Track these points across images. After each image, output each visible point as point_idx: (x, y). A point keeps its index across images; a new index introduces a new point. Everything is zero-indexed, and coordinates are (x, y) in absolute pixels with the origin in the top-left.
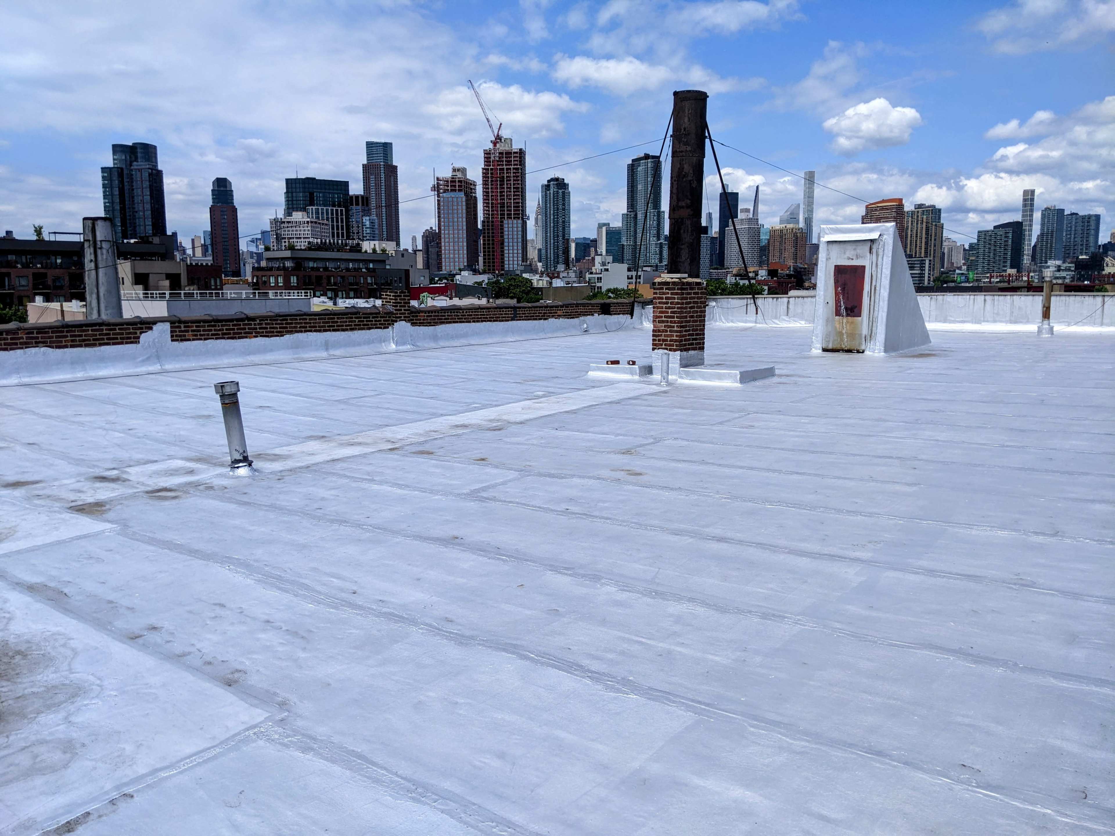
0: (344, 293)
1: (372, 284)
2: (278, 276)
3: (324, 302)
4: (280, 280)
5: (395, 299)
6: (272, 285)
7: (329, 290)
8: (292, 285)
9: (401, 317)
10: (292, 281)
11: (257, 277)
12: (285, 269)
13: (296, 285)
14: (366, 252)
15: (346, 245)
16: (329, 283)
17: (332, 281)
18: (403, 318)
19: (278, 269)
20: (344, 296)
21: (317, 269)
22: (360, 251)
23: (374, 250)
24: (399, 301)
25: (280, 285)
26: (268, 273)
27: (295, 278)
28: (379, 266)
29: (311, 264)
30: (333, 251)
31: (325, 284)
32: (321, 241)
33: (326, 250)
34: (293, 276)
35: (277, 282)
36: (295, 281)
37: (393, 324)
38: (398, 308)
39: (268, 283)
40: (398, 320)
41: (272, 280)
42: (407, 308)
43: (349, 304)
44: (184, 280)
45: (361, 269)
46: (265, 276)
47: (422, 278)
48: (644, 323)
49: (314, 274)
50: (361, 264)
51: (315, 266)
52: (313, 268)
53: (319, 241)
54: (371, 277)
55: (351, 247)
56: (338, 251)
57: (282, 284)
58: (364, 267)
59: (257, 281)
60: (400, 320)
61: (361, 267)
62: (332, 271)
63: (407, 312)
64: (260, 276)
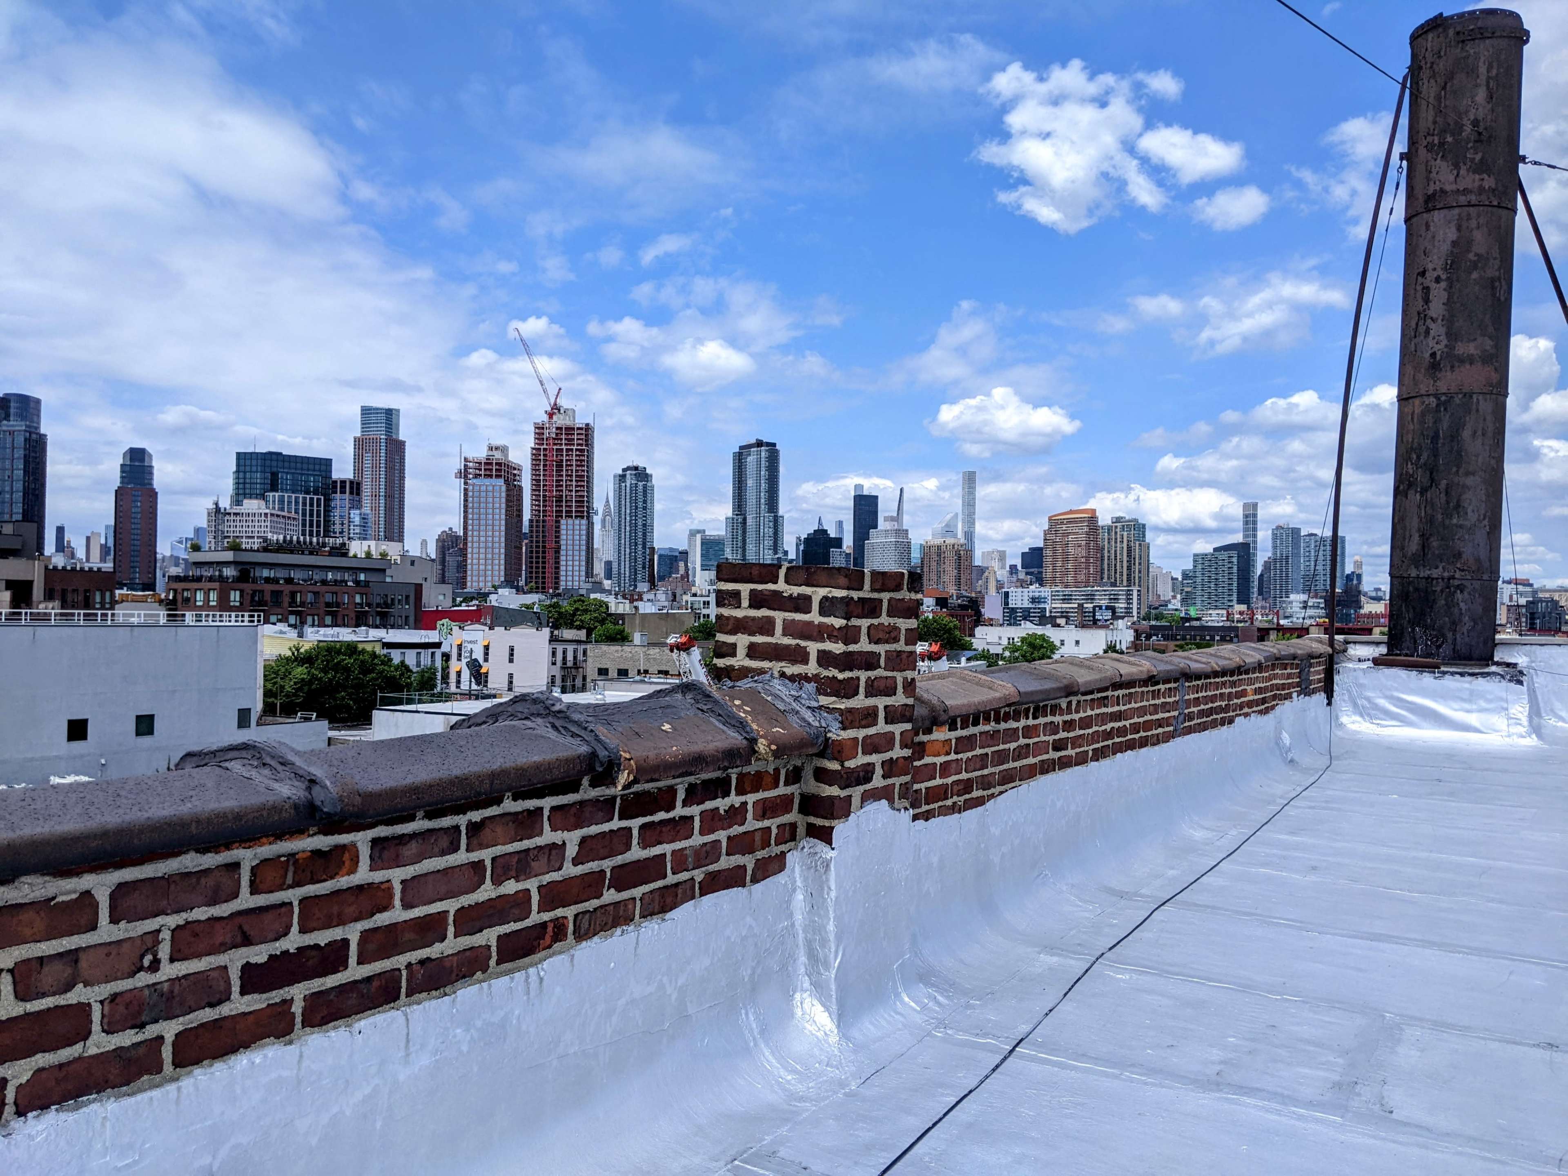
0: (316, 618)
1: (361, 605)
2: (209, 590)
3: (281, 632)
4: (213, 596)
5: (849, 635)
6: (199, 604)
7: (292, 613)
8: (232, 604)
9: (865, 774)
10: (232, 598)
11: (175, 591)
12: (222, 579)
13: (238, 604)
14: (355, 556)
15: (324, 545)
16: (293, 602)
17: (298, 600)
18: (878, 781)
19: (211, 579)
20: (316, 623)
21: (275, 581)
22: (345, 555)
23: (368, 555)
24: (864, 645)
25: (211, 604)
26: (195, 585)
27: (238, 593)
28: (373, 577)
29: (266, 573)
30: (303, 553)
31: (286, 604)
32: (285, 537)
33: (292, 552)
34: (235, 590)
35: (207, 600)
36: (238, 599)
37: (825, 835)
38: (860, 701)
39: (192, 600)
40: (857, 792)
41: (200, 596)
42: (900, 699)
43: (324, 635)
44: (38, 591)
45: (346, 582)
46: (188, 590)
47: (441, 597)
48: (1344, 719)
49: (269, 587)
50: (346, 574)
51: (272, 575)
52: (268, 580)
53: (281, 537)
54: (362, 594)
55: (332, 548)
56: (311, 553)
57: (214, 603)
58: (351, 578)
59: (174, 597)
60: (866, 798)
61: (346, 578)
62: (299, 584)
63: (898, 729)
64: (180, 591)
